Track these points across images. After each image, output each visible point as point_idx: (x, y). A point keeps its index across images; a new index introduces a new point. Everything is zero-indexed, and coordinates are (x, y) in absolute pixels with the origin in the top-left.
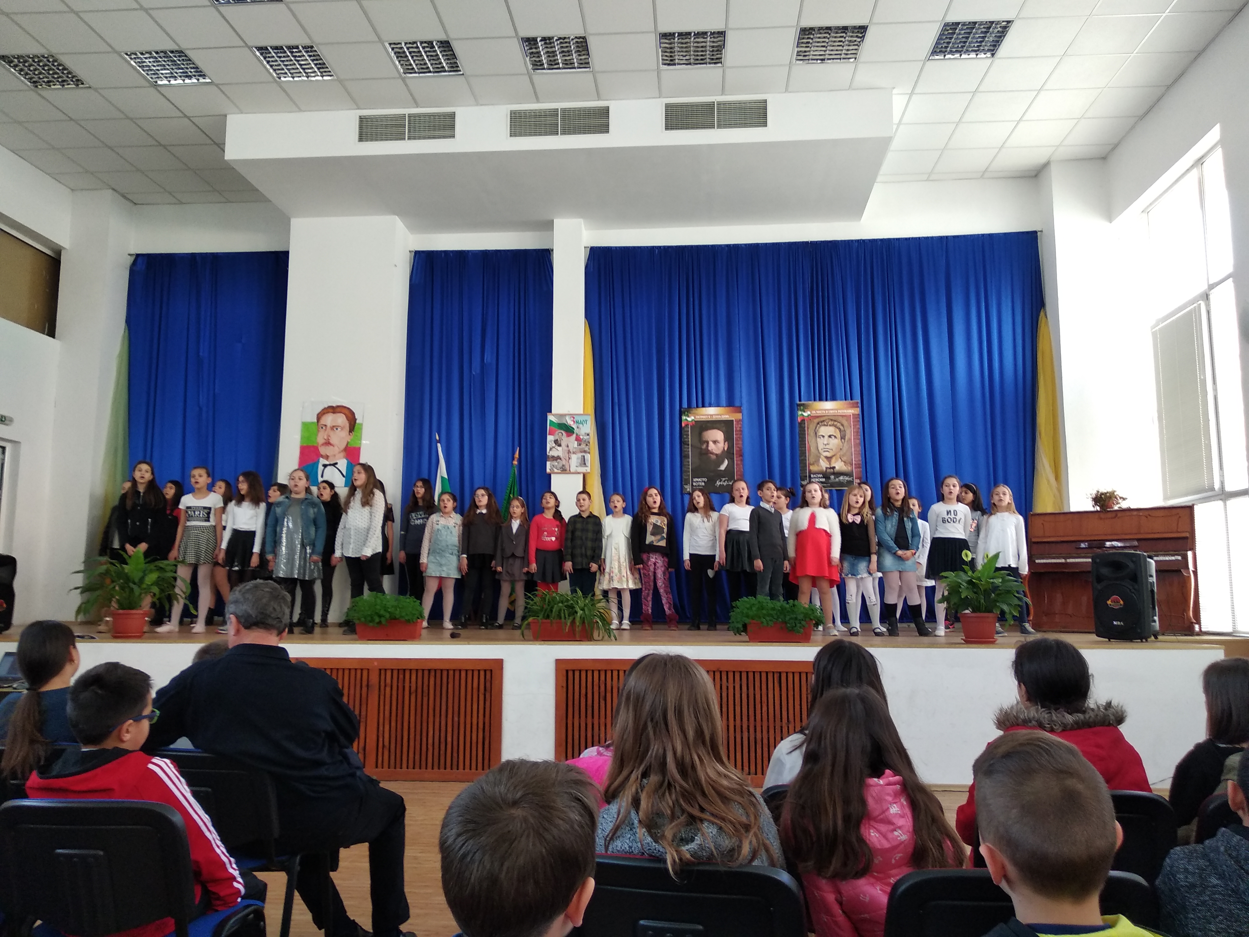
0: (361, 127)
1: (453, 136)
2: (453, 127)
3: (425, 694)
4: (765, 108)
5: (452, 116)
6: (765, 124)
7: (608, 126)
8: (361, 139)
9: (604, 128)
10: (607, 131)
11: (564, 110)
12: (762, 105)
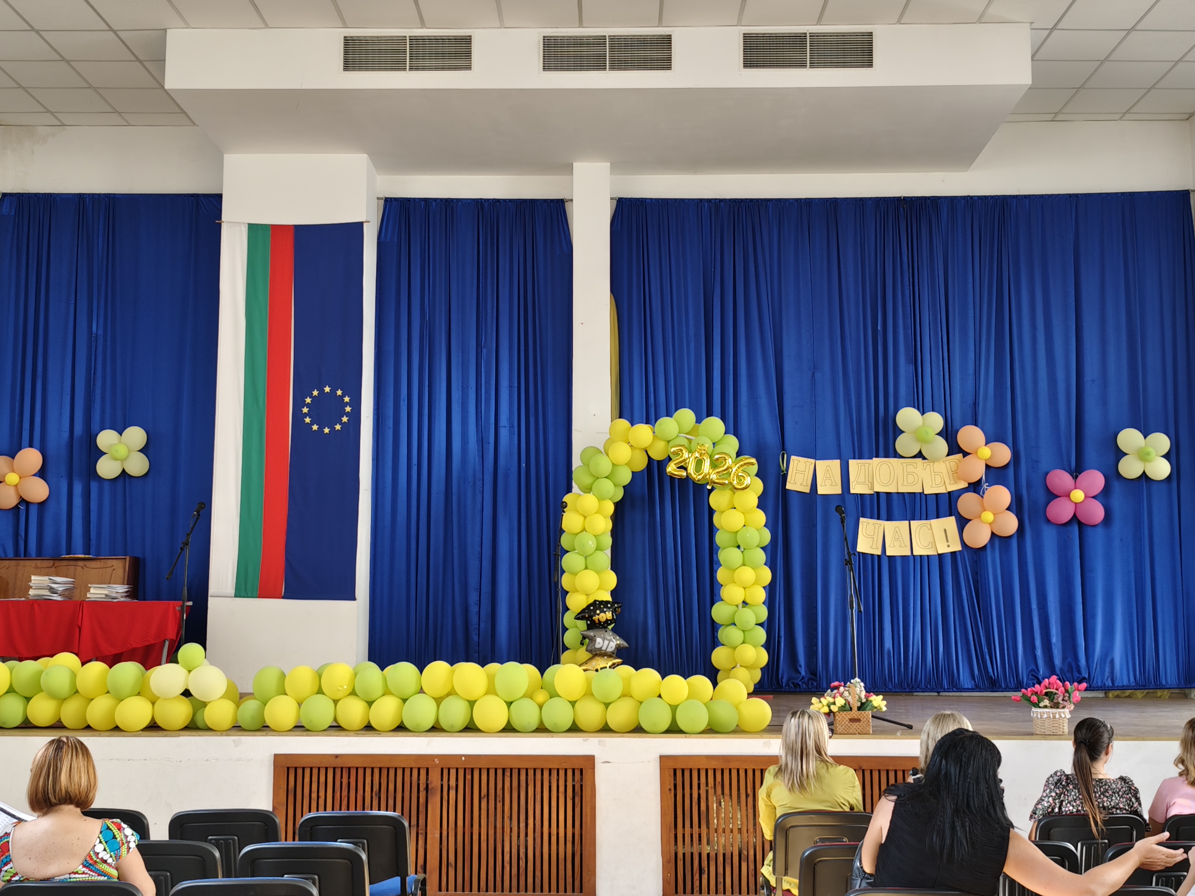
0: (346, 52)
1: (469, 68)
2: (468, 55)
3: (500, 798)
4: (871, 43)
5: (467, 40)
6: (870, 64)
7: (669, 59)
8: (346, 68)
9: (665, 64)
10: (669, 68)
11: (613, 38)
12: (866, 38)
